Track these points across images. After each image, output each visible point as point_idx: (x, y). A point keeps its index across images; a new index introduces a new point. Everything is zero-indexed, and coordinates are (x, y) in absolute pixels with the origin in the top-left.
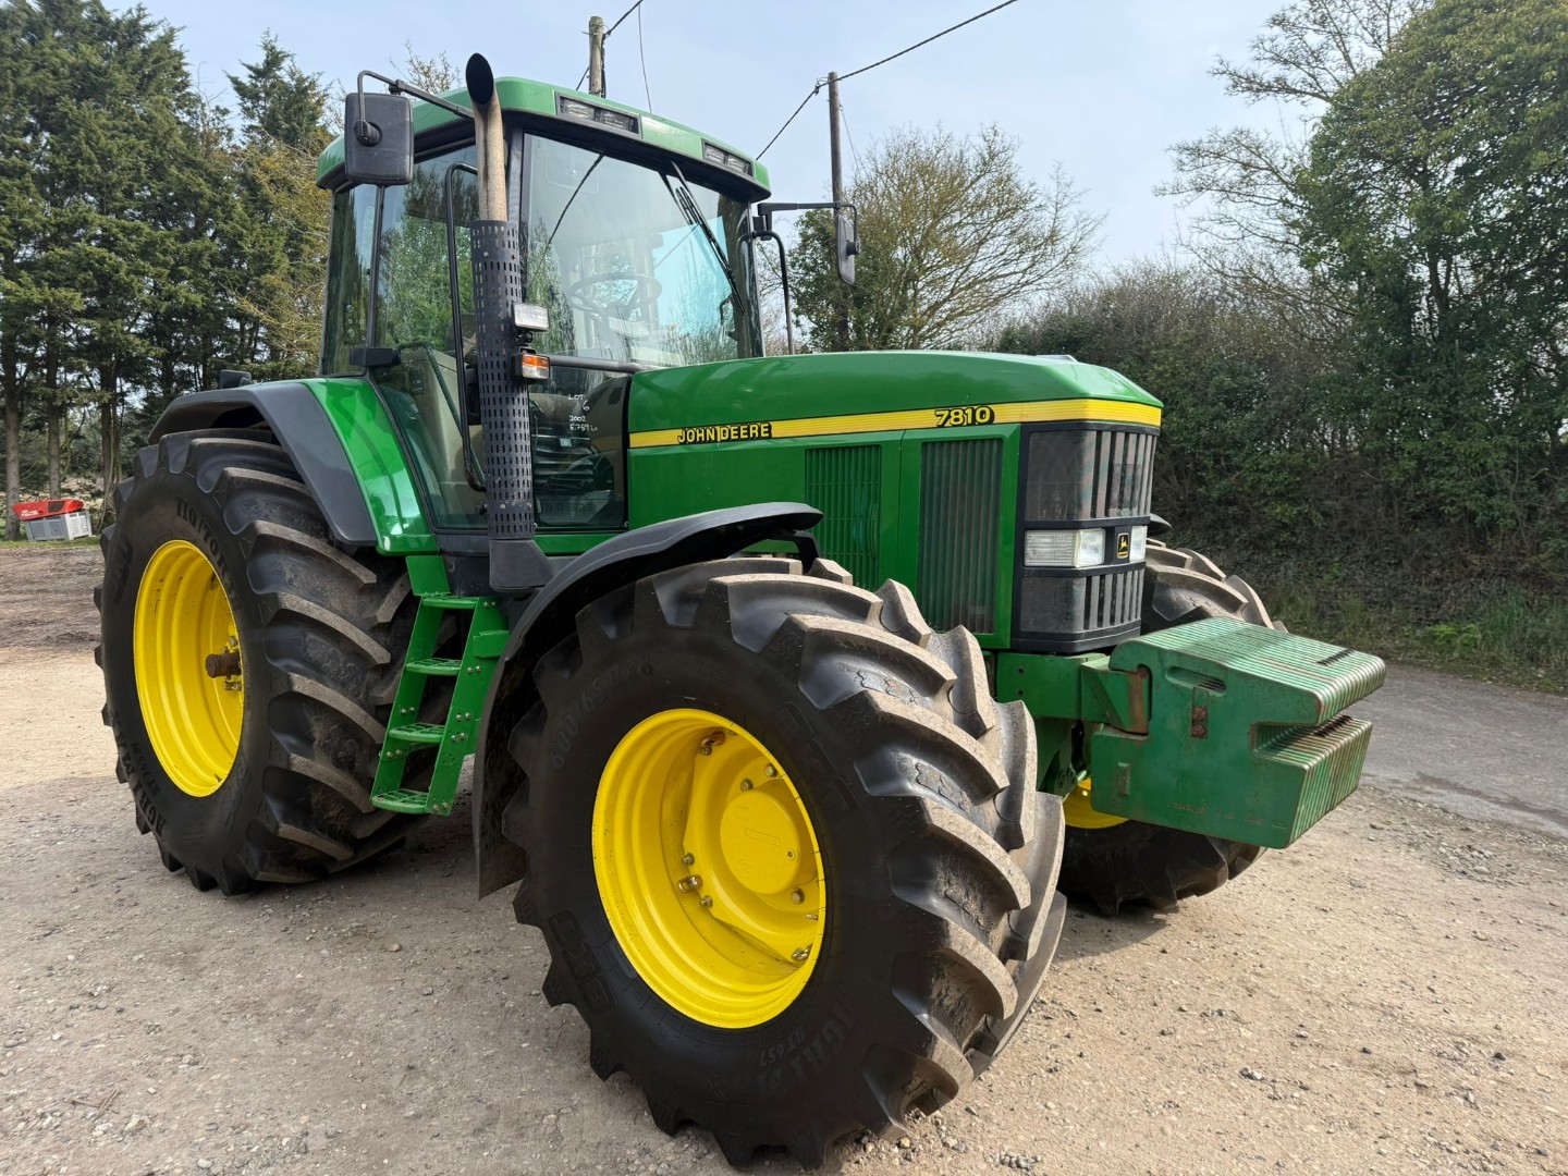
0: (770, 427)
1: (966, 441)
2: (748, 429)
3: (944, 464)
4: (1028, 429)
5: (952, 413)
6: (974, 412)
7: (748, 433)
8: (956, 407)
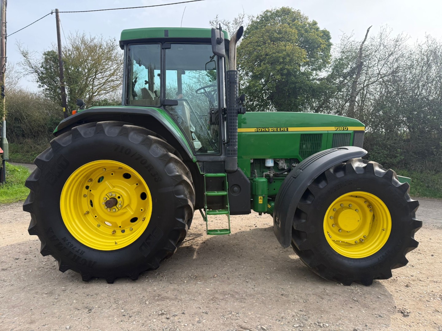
0: (288, 129)
1: (341, 134)
2: (280, 129)
3: (336, 138)
4: (355, 132)
5: (339, 128)
6: (344, 128)
7: (280, 130)
8: (339, 126)
